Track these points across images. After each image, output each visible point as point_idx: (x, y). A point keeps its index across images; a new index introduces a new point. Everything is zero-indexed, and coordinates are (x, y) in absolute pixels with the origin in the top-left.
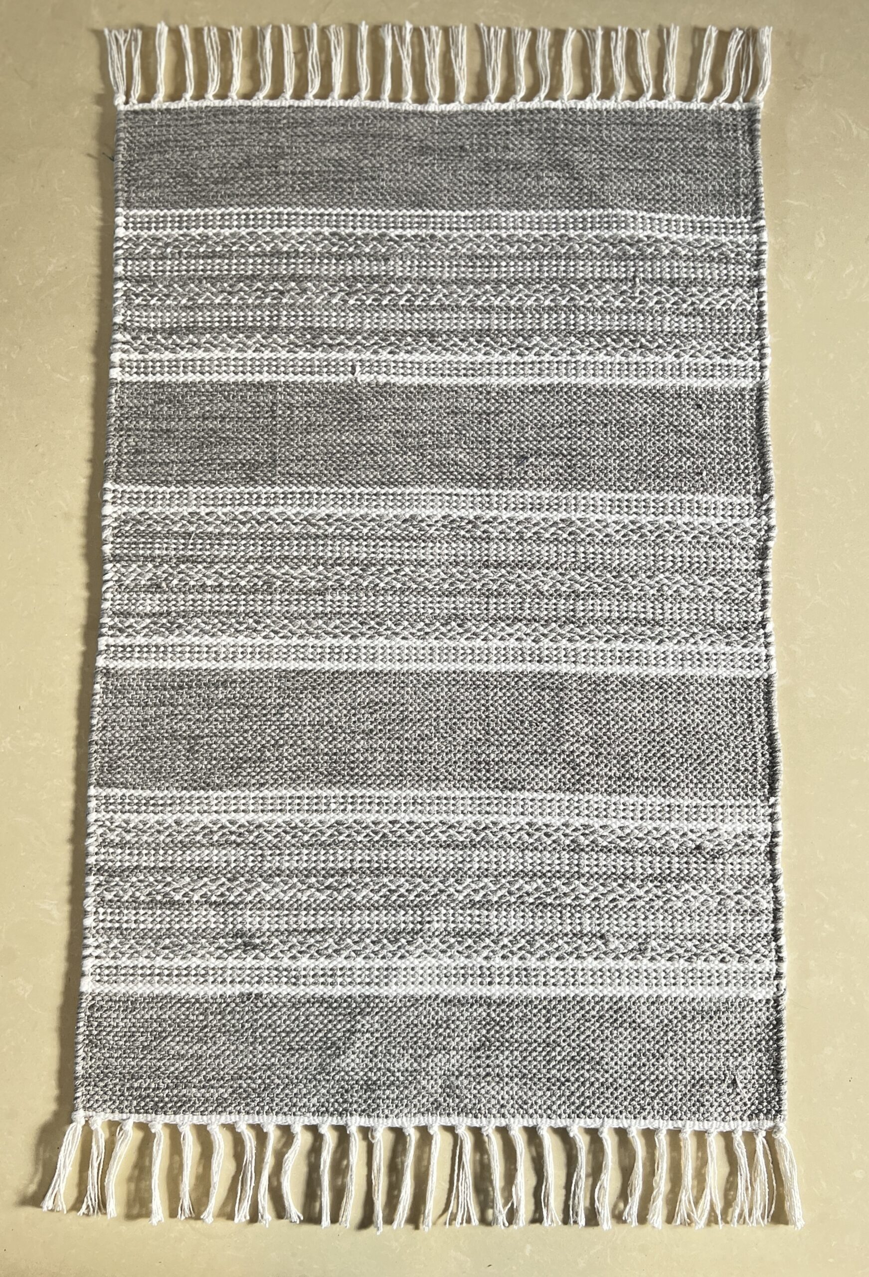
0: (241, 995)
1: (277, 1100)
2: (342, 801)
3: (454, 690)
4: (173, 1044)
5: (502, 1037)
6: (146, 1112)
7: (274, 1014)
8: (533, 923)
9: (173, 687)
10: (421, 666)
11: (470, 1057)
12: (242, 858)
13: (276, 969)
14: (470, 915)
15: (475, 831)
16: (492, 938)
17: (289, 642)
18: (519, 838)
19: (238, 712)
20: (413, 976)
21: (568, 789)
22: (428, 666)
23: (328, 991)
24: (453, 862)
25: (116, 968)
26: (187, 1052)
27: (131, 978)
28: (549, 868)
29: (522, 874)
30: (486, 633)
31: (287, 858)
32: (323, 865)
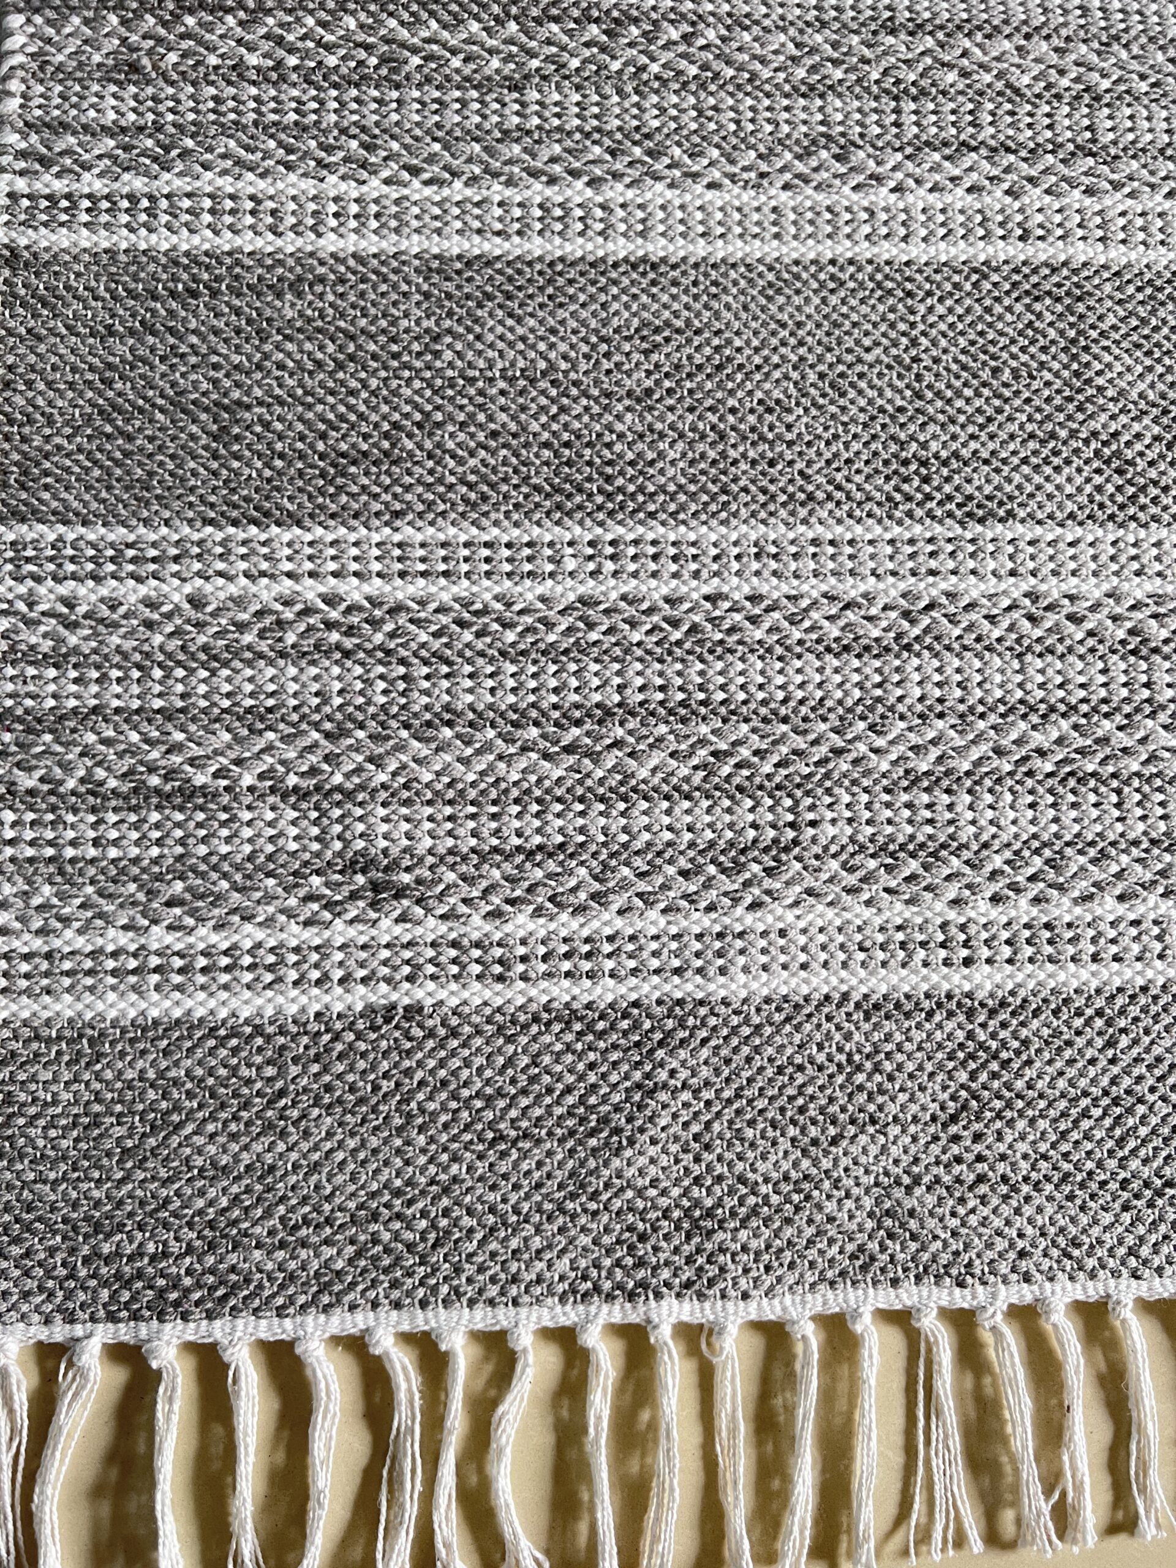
0: (370, 1010)
1: (470, 1269)
2: (590, 551)
3: (834, 300)
4: (199, 1140)
5: (1008, 1086)
6: (136, 1317)
7: (453, 1053)
8: (1056, 820)
9: (173, 294)
10: (756, 249)
11: (936, 1138)
12: (359, 685)
13: (454, 944)
14: (909, 805)
15: (906, 614)
16: (966, 855)
17: (446, 192)
18: (1011, 628)
19: (331, 348)
20: (783, 950)
21: (1112, 517)
22: (771, 250)
23: (583, 992)
24: (860, 685)
25: (49, 956)
26: (236, 1159)
27: (89, 981)
28: (1082, 693)
29: (1023, 709)
30: (899, 175)
31: (468, 683)
32: (554, 699)
